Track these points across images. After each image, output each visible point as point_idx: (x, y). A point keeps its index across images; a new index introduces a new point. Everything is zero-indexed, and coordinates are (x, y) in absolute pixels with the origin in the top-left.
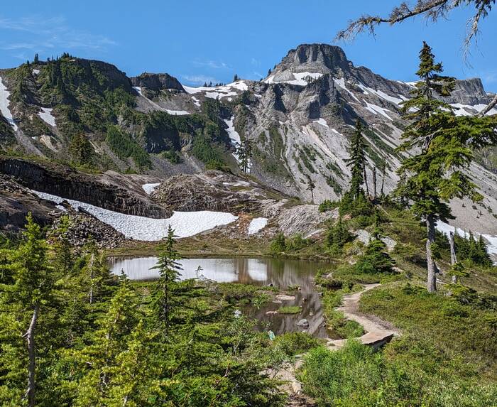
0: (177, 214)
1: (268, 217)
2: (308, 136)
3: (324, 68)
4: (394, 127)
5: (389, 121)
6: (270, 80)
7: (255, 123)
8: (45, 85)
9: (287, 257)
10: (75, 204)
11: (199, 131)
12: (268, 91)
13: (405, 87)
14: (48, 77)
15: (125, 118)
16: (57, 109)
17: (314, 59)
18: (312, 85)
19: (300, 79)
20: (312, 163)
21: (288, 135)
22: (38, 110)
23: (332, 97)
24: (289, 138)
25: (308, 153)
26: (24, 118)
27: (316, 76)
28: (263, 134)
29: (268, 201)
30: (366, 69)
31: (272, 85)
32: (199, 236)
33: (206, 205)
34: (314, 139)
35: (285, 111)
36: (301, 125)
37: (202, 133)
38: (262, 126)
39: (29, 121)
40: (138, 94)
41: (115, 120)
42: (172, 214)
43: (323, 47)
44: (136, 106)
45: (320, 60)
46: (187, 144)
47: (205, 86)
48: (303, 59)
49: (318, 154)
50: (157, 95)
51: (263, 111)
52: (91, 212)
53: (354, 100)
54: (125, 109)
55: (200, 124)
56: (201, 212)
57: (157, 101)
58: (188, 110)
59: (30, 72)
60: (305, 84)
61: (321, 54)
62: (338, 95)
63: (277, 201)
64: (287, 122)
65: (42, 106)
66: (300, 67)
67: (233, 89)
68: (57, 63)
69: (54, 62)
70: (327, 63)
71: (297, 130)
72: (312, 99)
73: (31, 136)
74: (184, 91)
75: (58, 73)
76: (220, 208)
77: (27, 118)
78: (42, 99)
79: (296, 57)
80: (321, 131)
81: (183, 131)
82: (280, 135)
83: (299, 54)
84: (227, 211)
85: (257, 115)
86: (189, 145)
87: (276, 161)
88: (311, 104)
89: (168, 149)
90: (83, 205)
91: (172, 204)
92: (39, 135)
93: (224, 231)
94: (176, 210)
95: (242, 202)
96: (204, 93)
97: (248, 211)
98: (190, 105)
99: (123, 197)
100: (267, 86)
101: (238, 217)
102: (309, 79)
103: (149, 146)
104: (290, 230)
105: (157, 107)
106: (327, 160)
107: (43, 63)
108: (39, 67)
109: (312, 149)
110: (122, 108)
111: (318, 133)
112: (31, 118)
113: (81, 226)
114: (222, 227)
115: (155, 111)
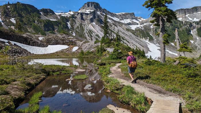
0: (49, 46)
1: (79, 46)
2: (90, 27)
3: (94, 9)
4: (113, 25)
5: (111, 23)
6: (80, 12)
7: (76, 23)
8: (12, 11)
9: (84, 57)
10: (13, 43)
11: (60, 25)
12: (79, 15)
13: (115, 14)
14: (13, 9)
15: (37, 21)
16: (16, 18)
17: (92, 6)
18: (91, 13)
19: (88, 11)
20: (92, 34)
21: (85, 27)
22: (10, 18)
23: (97, 16)
24: (85, 28)
25: (91, 32)
26: (5, 21)
27: (92, 11)
28: (78, 26)
29: (79, 41)
30: (105, 9)
31: (80, 13)
32: (57, 52)
33: (59, 43)
34: (92, 28)
35: (84, 20)
36: (88, 24)
37: (61, 26)
38: (78, 24)
39: (7, 22)
40: (41, 14)
41: (34, 22)
42: (48, 46)
43: (94, 3)
44: (41, 18)
45: (93, 6)
46: (56, 29)
47: (61, 13)
48: (88, 6)
49: (93, 32)
50: (47, 15)
51: (78, 20)
52: (18, 45)
53: (102, 18)
54: (37, 18)
55: (60, 23)
56: (57, 45)
57: (47, 17)
58: (56, 19)
59: (7, 7)
60: (89, 13)
61: (93, 5)
62: (98, 16)
63: (81, 42)
64: (85, 23)
65: (11, 17)
66: (88, 8)
67: (69, 14)
68: (16, 4)
69: (14, 4)
70: (95, 7)
71: (87, 25)
72: (91, 17)
73: (8, 26)
74: (55, 14)
75: (16, 8)
76: (63, 44)
77: (6, 21)
78: (11, 15)
79: (86, 5)
80: (94, 26)
81: (55, 25)
82: (83, 27)
83: (87, 5)
84: (66, 45)
85: (76, 21)
86: (57, 29)
87: (82, 34)
88: (91, 18)
89: (51, 30)
90: (16, 43)
91: (48, 43)
92: (11, 26)
93: (64, 51)
94: (49, 45)
95: (71, 42)
96: (61, 15)
97: (72, 45)
98: (57, 18)
99: (31, 40)
100: (79, 13)
101: (69, 47)
102: (90, 11)
103: (45, 29)
104: (86, 50)
105: (47, 18)
106: (96, 34)
107: (11, 4)
108: (10, 5)
109: (92, 30)
110: (36, 18)
111: (93, 26)
112: (8, 21)
113: (13, 49)
114: (64, 50)
115: (46, 19)
